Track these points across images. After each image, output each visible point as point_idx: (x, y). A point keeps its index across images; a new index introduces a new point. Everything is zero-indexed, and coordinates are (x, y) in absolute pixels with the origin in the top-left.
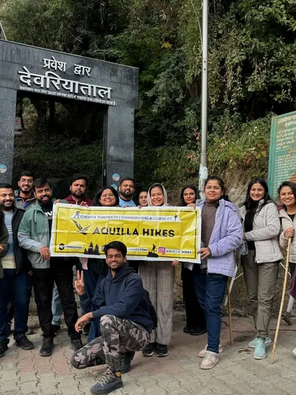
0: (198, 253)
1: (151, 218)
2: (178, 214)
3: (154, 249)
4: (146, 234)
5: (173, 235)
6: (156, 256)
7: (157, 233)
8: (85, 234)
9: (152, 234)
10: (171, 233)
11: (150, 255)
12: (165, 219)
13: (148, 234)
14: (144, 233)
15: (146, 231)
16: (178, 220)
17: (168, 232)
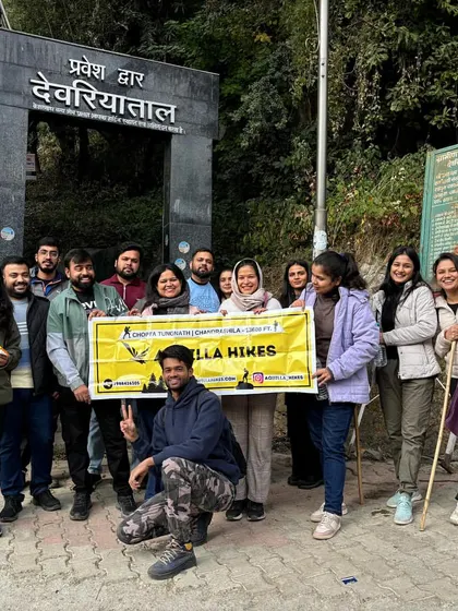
0: (314, 377)
1: (238, 330)
2: (279, 320)
3: (246, 376)
4: (233, 355)
5: (275, 352)
6: (250, 386)
7: (249, 353)
8: (142, 362)
9: (242, 355)
10: (271, 350)
11: (241, 385)
12: (260, 329)
13: (236, 355)
14: (230, 354)
15: (233, 350)
16: (279, 329)
17: (265, 349)
